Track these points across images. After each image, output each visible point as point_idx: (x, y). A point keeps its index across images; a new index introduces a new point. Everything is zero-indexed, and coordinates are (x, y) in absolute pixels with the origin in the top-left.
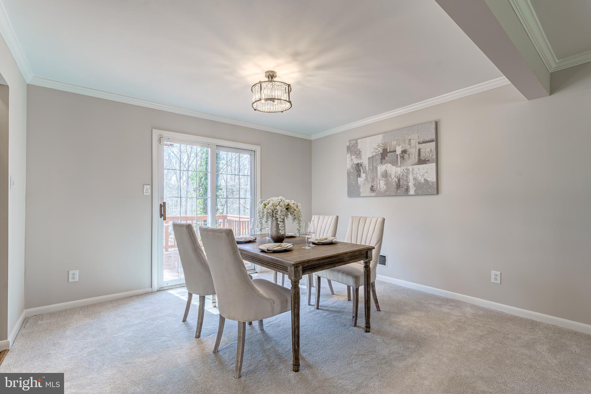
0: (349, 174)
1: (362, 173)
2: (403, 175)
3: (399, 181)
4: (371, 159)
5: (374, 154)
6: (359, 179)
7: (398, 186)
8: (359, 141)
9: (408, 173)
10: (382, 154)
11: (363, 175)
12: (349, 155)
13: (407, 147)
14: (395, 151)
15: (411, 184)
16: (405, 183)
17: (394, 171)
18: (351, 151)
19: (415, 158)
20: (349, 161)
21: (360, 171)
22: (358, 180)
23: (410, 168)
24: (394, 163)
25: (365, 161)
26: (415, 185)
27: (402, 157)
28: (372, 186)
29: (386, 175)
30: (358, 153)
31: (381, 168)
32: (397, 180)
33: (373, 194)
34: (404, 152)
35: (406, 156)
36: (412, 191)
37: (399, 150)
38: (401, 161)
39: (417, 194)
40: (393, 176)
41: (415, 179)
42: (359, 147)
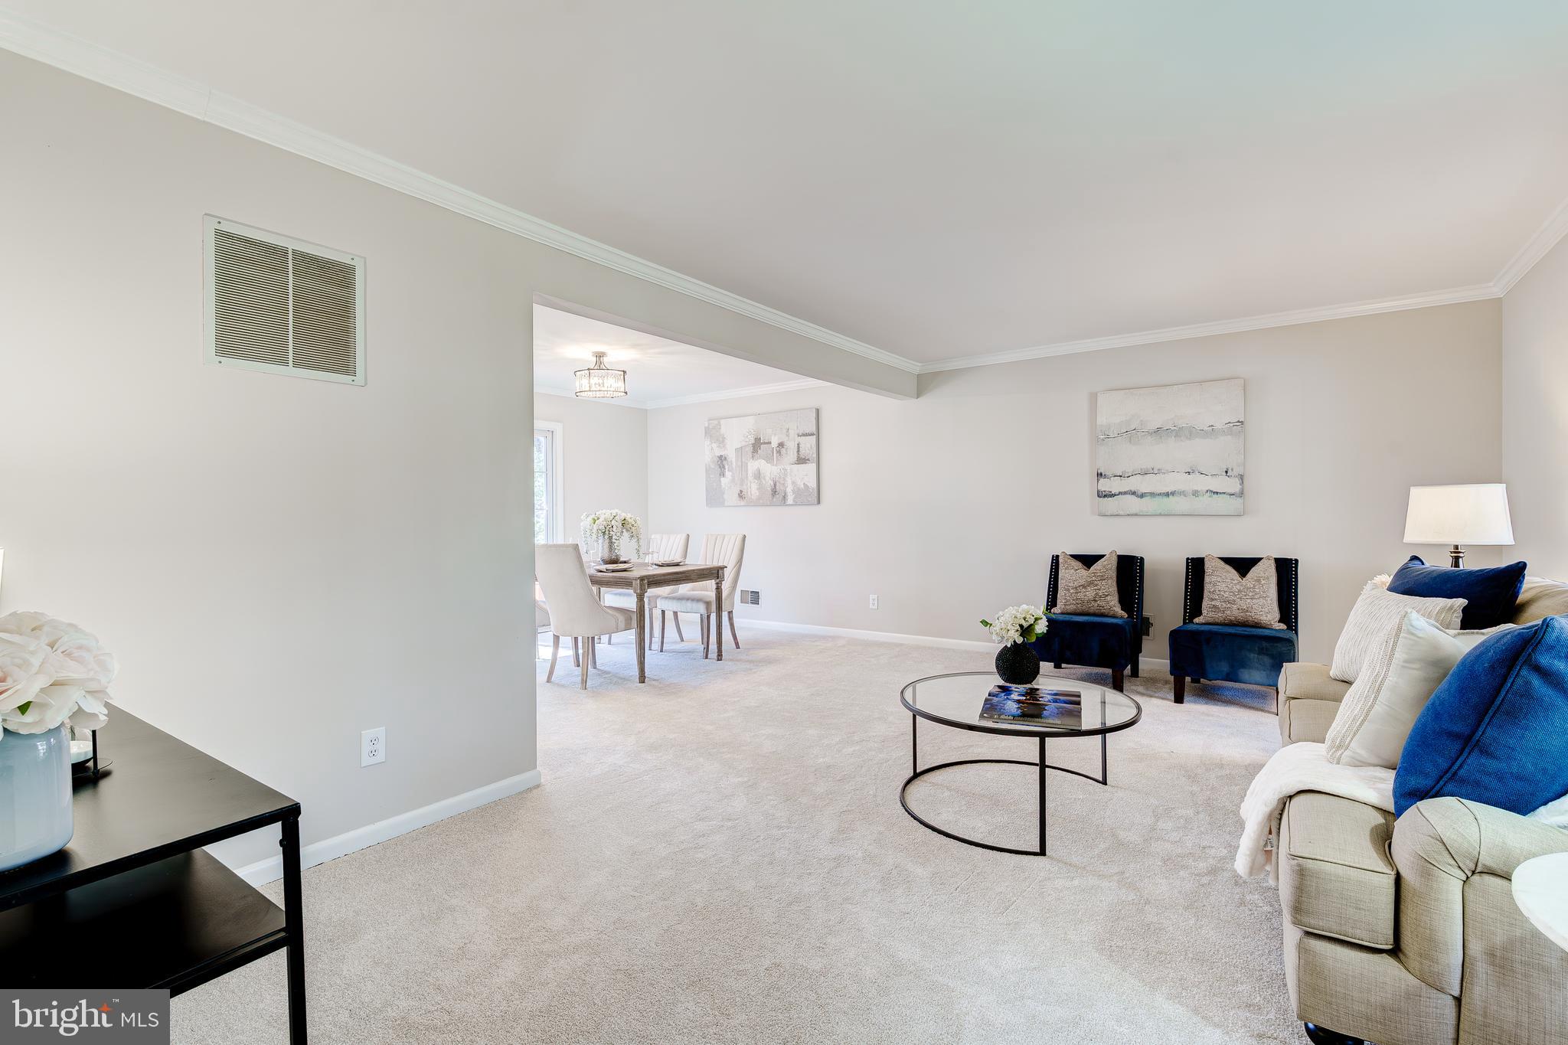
0: (708, 471)
1: (727, 470)
2: (780, 478)
3: (775, 485)
4: (740, 451)
5: (744, 444)
6: (722, 479)
7: (774, 492)
8: (722, 422)
9: (786, 475)
10: (754, 445)
11: (728, 474)
12: (708, 442)
13: (784, 439)
14: (770, 443)
15: (789, 490)
16: (782, 488)
17: (770, 470)
18: (711, 436)
19: (793, 454)
20: (708, 452)
21: (724, 467)
22: (720, 481)
23: (788, 468)
24: (769, 459)
25: (731, 454)
26: (794, 492)
27: (779, 452)
28: (741, 491)
29: (758, 475)
30: (721, 441)
31: (754, 465)
32: (772, 484)
33: (742, 503)
34: (781, 445)
35: (783, 451)
36: (790, 500)
37: (774, 444)
38: (777, 457)
39: (795, 504)
40: (767, 478)
41: (793, 483)
42: (723, 431)
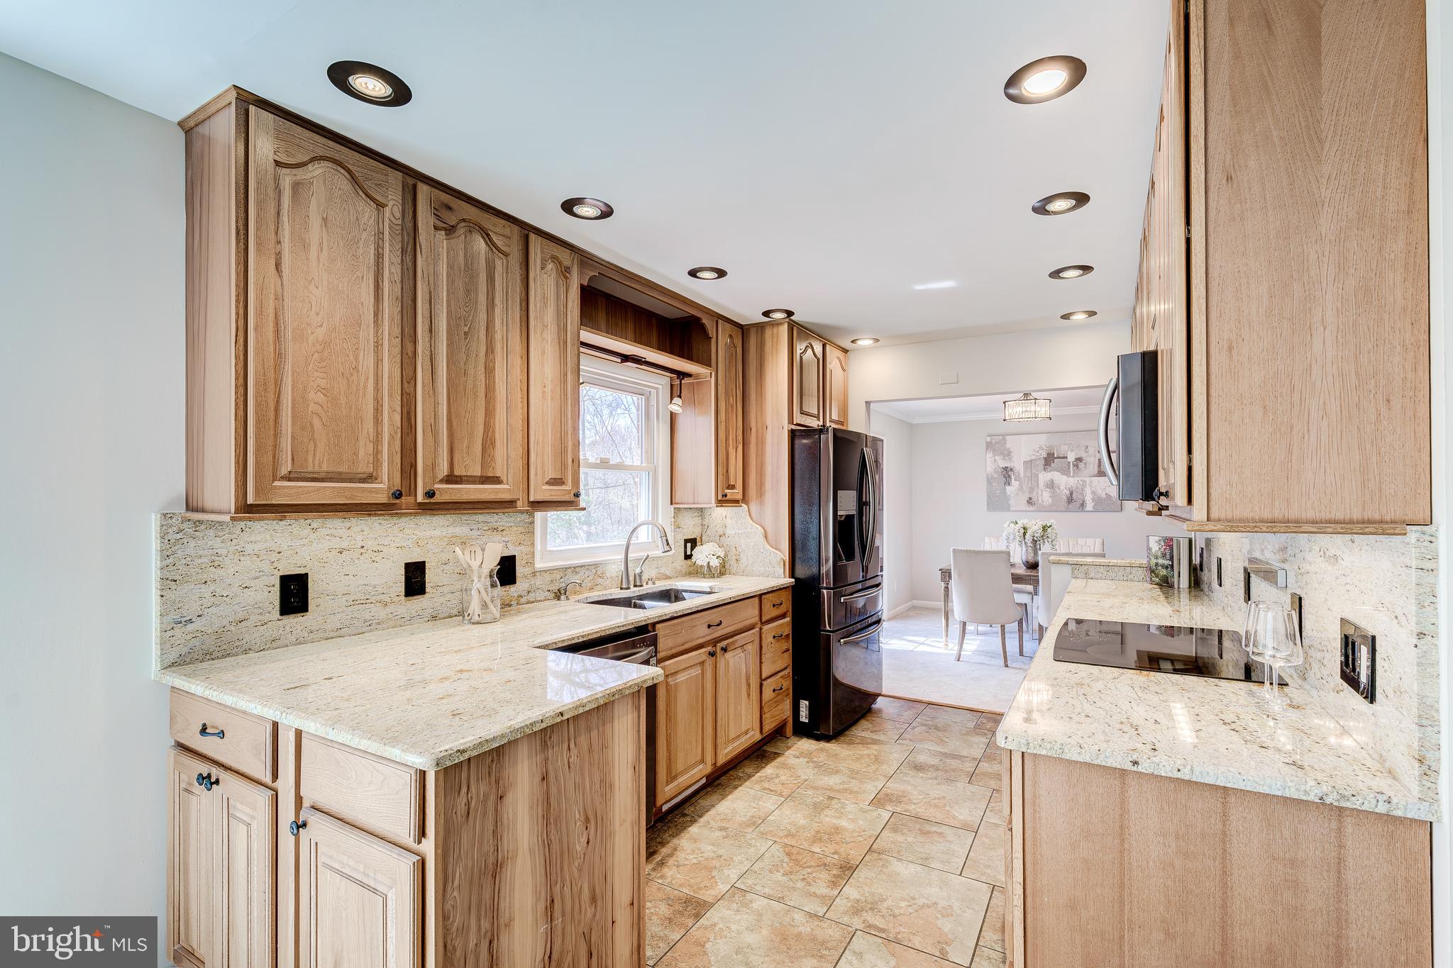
0: (990, 481)
1: (1013, 480)
2: (1077, 488)
3: (1071, 494)
4: (1029, 464)
5: (1034, 457)
6: (1007, 487)
7: (1070, 499)
8: (1007, 437)
9: (1084, 485)
10: (1045, 459)
11: (1015, 483)
12: (990, 455)
13: (1083, 455)
14: (1066, 458)
15: (1088, 498)
16: (1080, 497)
17: (1065, 482)
18: (994, 450)
19: (1094, 468)
20: (992, 464)
21: (1009, 477)
22: (1005, 489)
23: (1088, 480)
24: (1065, 471)
25: (1018, 464)
26: (1093, 500)
27: (1076, 466)
28: (1030, 499)
29: (1051, 485)
30: (1007, 454)
31: (1044, 477)
32: (1068, 493)
33: (1032, 508)
34: (1079, 460)
35: (1081, 465)
36: (1089, 506)
37: (1071, 457)
38: (1074, 470)
39: (1096, 510)
40: (1062, 488)
41: (1093, 493)
42: (1008, 446)
